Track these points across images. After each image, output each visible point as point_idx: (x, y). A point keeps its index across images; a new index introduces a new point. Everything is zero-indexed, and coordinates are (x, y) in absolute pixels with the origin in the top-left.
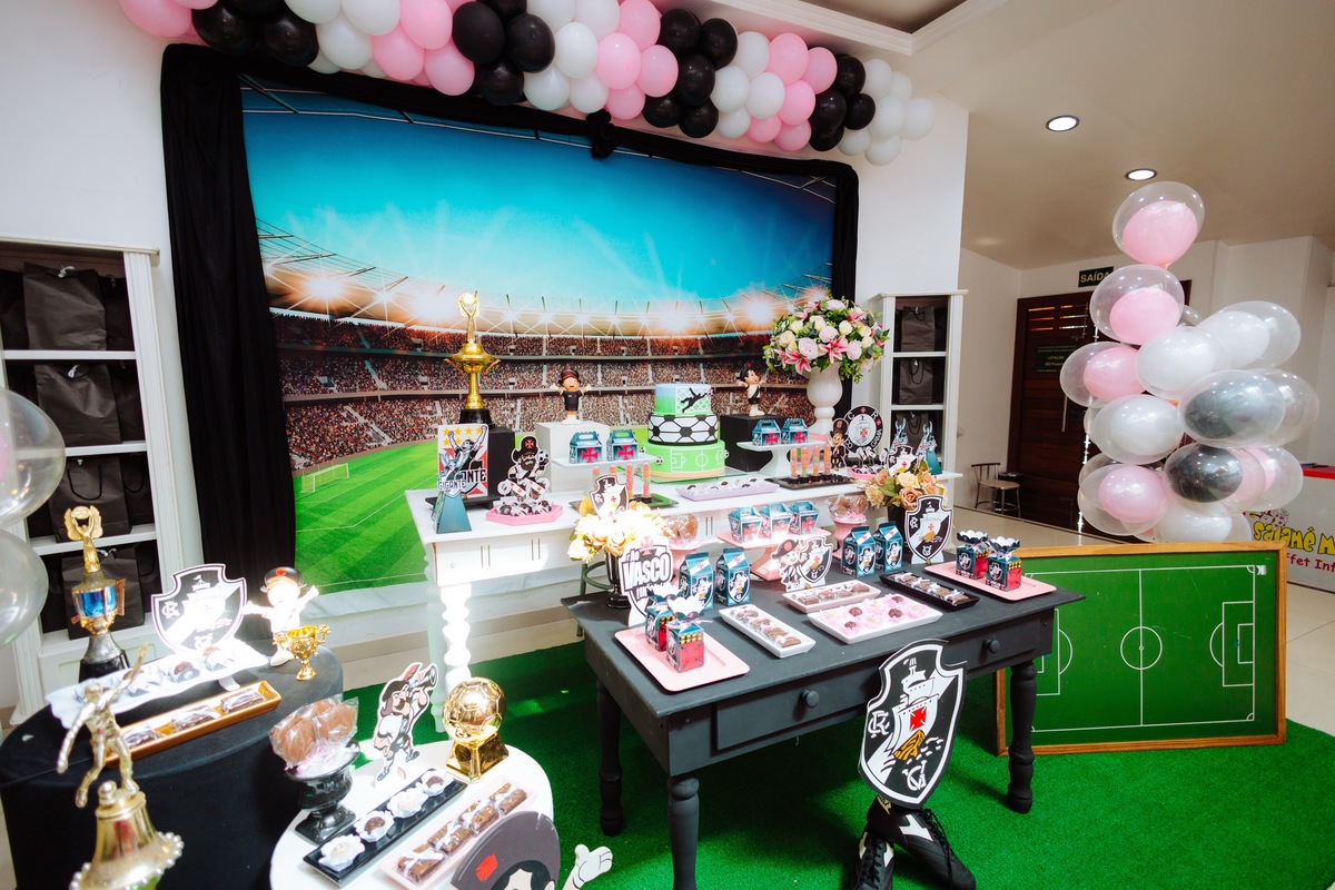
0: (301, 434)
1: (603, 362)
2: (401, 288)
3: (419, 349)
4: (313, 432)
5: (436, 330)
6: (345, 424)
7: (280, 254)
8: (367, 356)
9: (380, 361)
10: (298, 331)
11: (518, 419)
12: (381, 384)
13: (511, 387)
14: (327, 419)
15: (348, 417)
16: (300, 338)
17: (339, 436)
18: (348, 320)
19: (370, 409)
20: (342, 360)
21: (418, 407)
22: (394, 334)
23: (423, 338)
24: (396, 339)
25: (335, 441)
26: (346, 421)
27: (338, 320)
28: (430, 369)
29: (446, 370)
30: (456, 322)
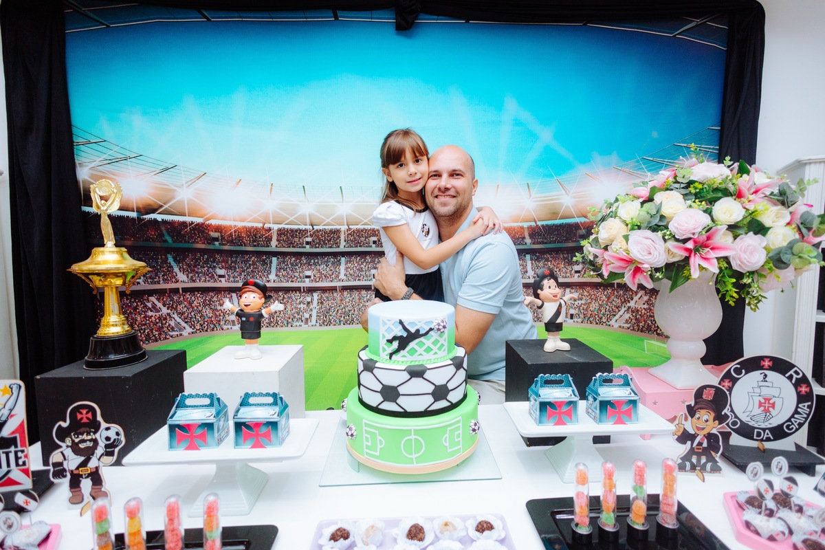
2: (199, 184)
3: (217, 243)
5: (232, 223)
6: (150, 313)
7: (95, 158)
8: (169, 250)
9: (180, 255)
11: (314, 313)
12: (182, 277)
13: (307, 280)
14: (135, 309)
15: (153, 307)
17: (145, 325)
18: (152, 216)
19: (172, 300)
20: (148, 255)
21: (215, 299)
22: (194, 229)
23: (221, 232)
24: (195, 234)
25: (142, 329)
26: (151, 311)
27: (144, 217)
28: (228, 262)
29: (242, 263)
30: (252, 216)
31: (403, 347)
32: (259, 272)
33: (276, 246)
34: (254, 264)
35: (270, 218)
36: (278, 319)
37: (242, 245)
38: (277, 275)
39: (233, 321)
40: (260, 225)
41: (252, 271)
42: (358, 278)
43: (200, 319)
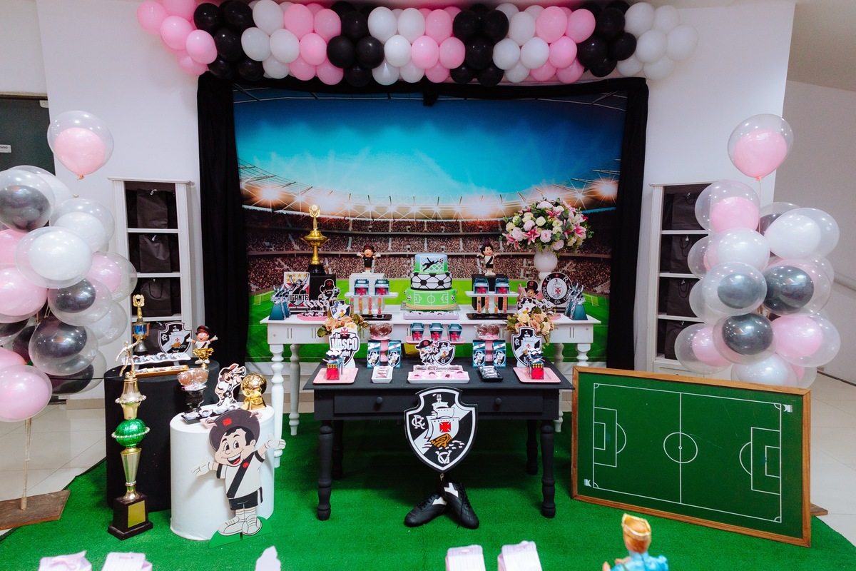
0: (255, 273)
1: (428, 237)
2: (308, 193)
4: (261, 272)
5: (327, 216)
6: (277, 268)
7: (249, 177)
8: (290, 231)
9: (294, 234)
10: (256, 218)
12: (296, 247)
14: (268, 265)
15: (279, 264)
16: (257, 222)
17: (274, 275)
18: (281, 211)
19: (290, 260)
27: (276, 211)
30: (339, 212)
31: (428, 267)
32: (341, 245)
33: (352, 230)
34: (339, 240)
35: (348, 213)
38: (350, 248)
40: (343, 218)
41: (337, 245)
42: (398, 250)
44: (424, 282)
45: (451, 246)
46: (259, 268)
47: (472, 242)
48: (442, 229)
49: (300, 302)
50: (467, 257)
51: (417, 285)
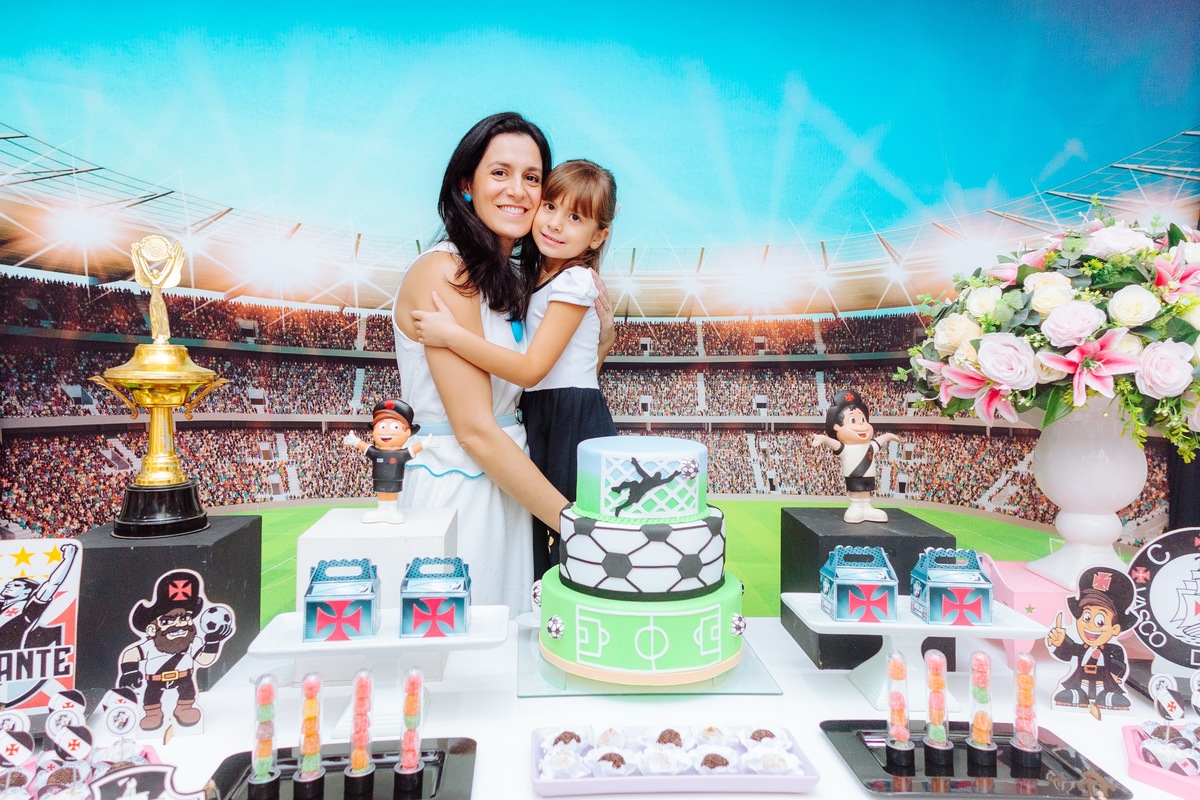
0: (28, 486)
2: (219, 228)
3: (250, 340)
4: (50, 484)
5: (283, 304)
6: (107, 471)
7: (6, 170)
10: (33, 305)
14: (77, 462)
15: (115, 458)
16: (35, 317)
17: (97, 492)
18: (121, 285)
20: (110, 358)
21: (242, 443)
22: (206, 312)
23: (259, 320)
24: (209, 321)
25: (88, 501)
26: (111, 466)
27: (105, 286)
28: (270, 376)
29: (298, 377)
30: (320, 291)
31: (635, 498)
32: (329, 394)
33: (365, 348)
35: (353, 295)
36: (363, 481)
37: (299, 345)
38: (363, 401)
39: (276, 486)
40: (335, 309)
41: (318, 393)
43: (210, 482)
44: (617, 564)
45: (670, 396)
46: (44, 470)
47: (735, 385)
48: (644, 347)
49: (25, 684)
50: (719, 428)
51: (591, 576)
